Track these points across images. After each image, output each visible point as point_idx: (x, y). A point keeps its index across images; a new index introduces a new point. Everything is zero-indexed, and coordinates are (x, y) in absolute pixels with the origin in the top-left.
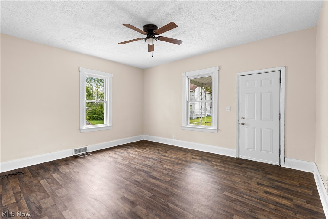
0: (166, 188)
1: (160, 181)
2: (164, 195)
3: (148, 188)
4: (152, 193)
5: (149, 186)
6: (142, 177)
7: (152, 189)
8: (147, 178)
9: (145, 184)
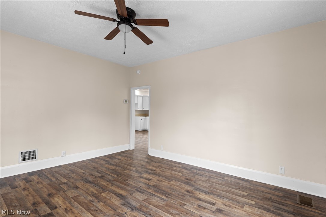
0: (112, 185)
1: (115, 192)
2: (117, 181)
3: (129, 186)
4: (126, 182)
5: (127, 187)
6: (135, 197)
7: (125, 185)
8: (129, 196)
9: (131, 189)
